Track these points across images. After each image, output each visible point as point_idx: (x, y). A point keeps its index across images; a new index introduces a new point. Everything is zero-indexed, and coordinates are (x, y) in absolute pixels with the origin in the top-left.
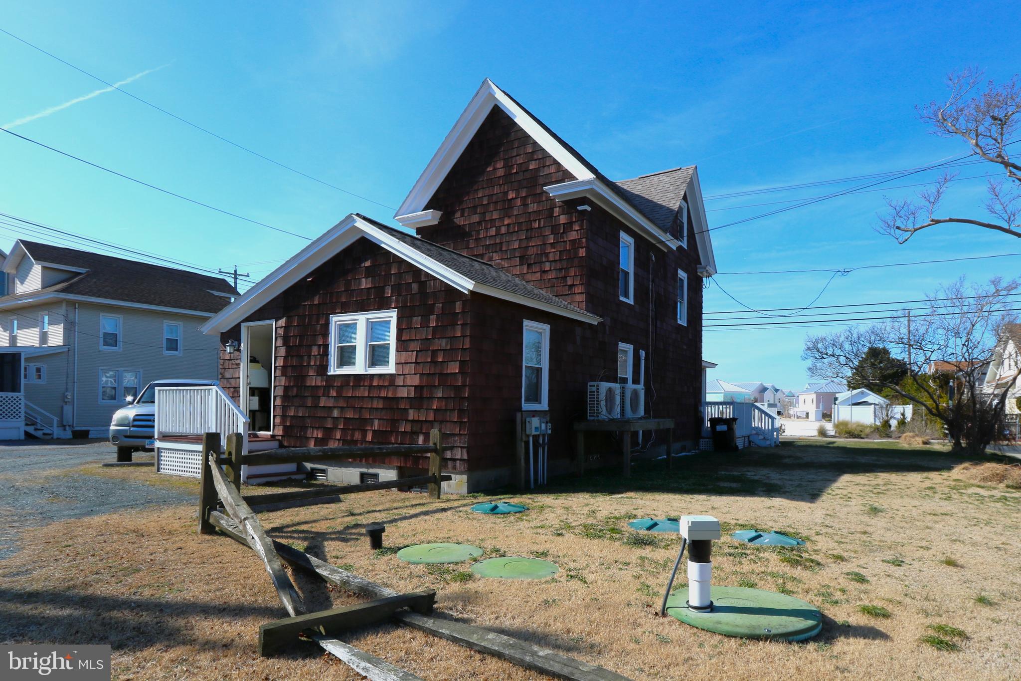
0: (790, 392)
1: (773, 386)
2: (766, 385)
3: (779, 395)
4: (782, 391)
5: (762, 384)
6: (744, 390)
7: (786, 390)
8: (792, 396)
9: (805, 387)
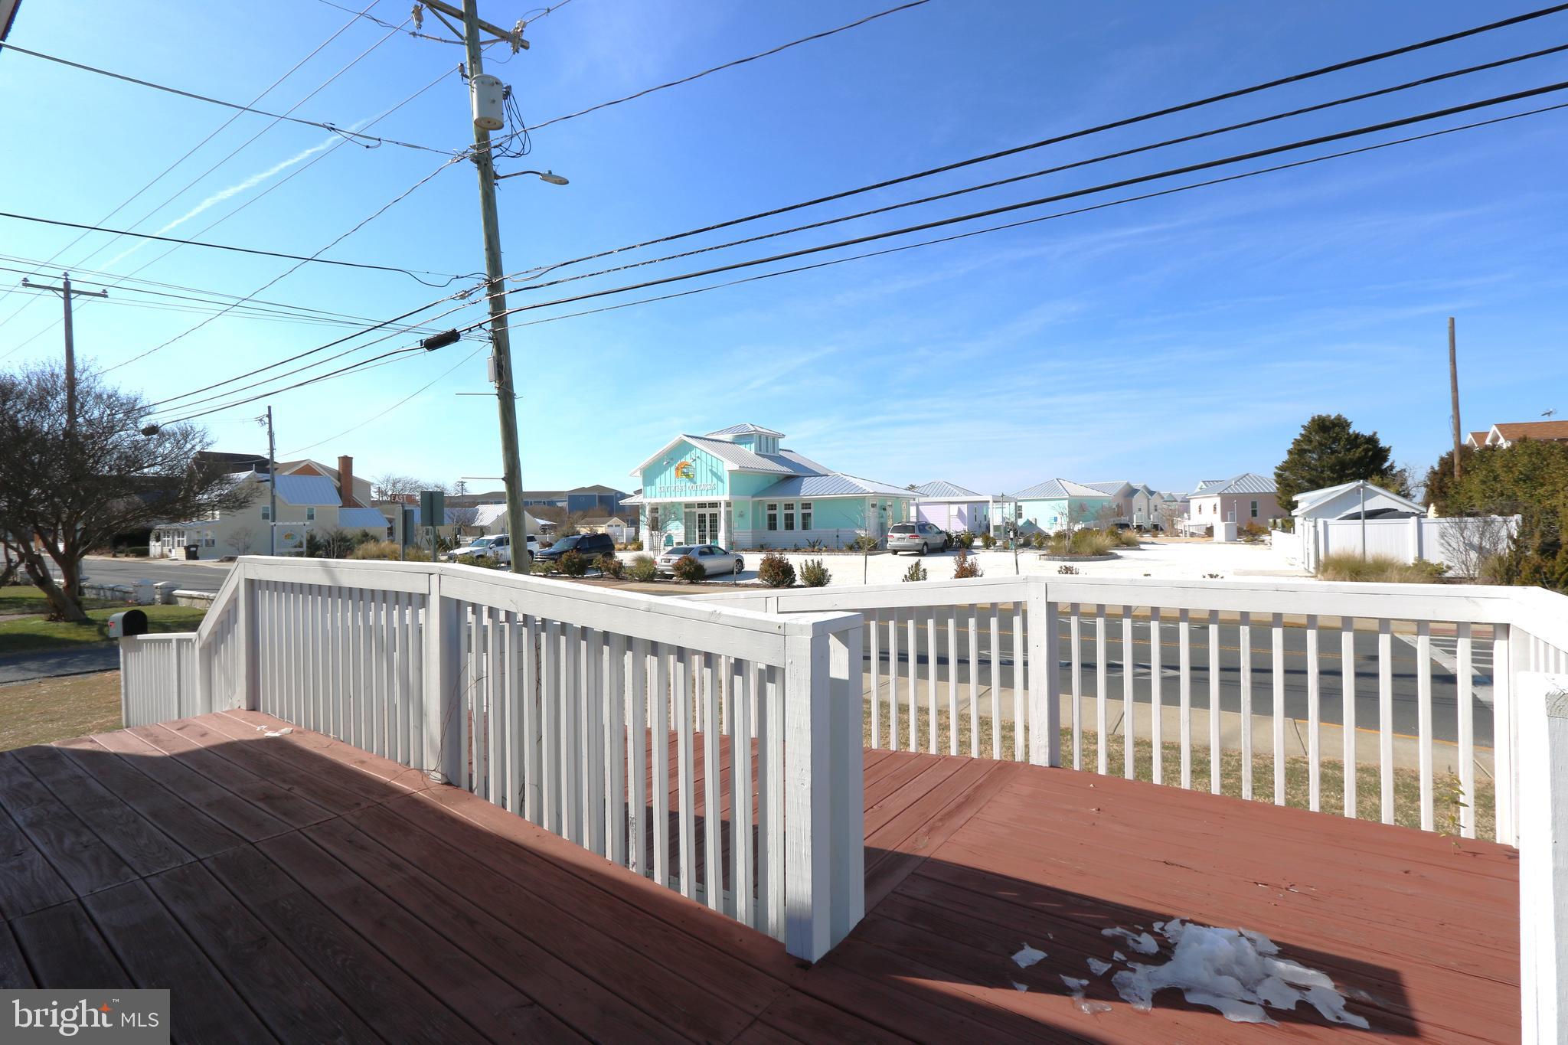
0: (1170, 494)
1: (1145, 487)
2: (1135, 485)
3: (1154, 500)
4: (1159, 494)
5: (1128, 484)
6: (1101, 494)
7: (1165, 492)
8: (1176, 501)
9: (1199, 486)
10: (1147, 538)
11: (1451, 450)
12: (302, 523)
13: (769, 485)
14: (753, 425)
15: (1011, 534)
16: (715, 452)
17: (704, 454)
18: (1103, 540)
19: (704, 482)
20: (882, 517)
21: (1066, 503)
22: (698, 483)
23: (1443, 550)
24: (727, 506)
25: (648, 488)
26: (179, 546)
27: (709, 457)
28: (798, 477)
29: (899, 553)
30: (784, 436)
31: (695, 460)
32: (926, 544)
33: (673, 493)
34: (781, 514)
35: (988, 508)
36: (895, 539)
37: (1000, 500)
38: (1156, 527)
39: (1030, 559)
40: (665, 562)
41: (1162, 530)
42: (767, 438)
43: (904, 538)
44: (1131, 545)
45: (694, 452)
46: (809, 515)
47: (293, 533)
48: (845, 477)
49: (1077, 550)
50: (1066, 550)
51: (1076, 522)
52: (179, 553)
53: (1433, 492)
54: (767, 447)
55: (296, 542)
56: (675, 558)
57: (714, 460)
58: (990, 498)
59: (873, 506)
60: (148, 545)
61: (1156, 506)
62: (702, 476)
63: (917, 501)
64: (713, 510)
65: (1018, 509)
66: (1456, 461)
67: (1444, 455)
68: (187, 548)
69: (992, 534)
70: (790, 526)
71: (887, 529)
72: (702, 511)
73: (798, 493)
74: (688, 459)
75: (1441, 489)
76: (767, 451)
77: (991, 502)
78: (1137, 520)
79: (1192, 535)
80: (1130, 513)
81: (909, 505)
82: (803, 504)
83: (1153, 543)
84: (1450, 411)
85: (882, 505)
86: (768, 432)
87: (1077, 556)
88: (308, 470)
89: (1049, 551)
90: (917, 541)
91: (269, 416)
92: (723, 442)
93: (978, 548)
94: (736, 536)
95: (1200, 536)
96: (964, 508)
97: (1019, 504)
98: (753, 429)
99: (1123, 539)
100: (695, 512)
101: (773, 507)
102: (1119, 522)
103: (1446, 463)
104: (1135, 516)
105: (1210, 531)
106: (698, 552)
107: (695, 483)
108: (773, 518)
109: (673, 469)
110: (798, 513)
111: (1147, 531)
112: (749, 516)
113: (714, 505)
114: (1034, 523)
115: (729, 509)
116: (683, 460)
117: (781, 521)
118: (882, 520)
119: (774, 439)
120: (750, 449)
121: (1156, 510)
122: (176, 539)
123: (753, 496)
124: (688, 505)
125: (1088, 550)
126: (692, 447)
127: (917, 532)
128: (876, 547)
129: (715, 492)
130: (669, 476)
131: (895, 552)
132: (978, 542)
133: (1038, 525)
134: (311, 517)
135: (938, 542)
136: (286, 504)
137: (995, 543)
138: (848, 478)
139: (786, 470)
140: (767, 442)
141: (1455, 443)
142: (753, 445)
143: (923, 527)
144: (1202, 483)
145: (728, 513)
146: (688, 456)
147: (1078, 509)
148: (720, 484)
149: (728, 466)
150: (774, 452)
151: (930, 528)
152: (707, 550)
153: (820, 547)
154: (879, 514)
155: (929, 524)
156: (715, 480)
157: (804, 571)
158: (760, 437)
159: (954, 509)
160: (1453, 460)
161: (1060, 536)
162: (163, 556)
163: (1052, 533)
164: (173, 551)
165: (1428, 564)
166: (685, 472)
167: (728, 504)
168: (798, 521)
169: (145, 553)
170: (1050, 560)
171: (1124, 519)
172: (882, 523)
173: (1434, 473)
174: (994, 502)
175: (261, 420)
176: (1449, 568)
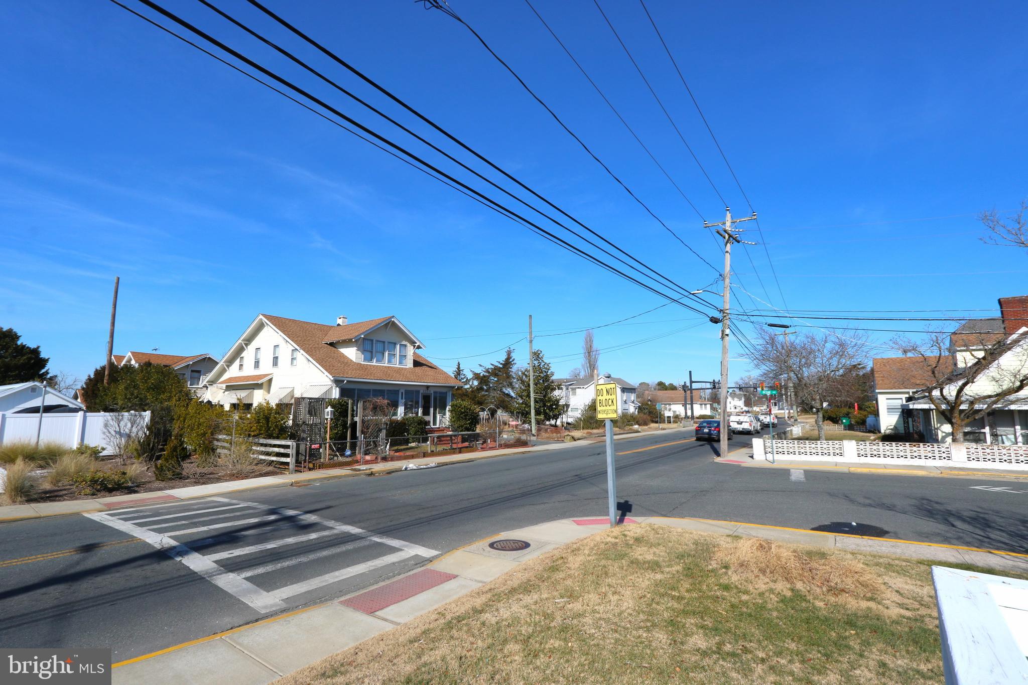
11: (104, 365)
23: (105, 437)
53: (87, 393)
66: (106, 373)
67: (99, 368)
75: (93, 391)
84: (108, 339)
103: (99, 374)
141: (108, 360)
160: (105, 372)
165: (87, 447)
173: (90, 379)
176: (103, 449)
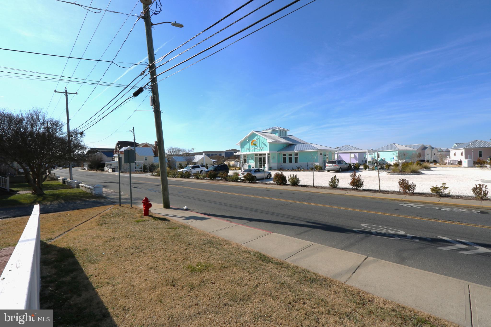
0: (440, 149)
1: (430, 146)
2: (426, 145)
3: (434, 151)
4: (436, 149)
5: (423, 145)
6: (412, 149)
7: (438, 148)
8: (443, 151)
9: (454, 145)
10: (432, 165)
12: (141, 162)
13: (283, 147)
14: (278, 127)
15: (376, 164)
16: (264, 136)
17: (260, 137)
18: (415, 167)
19: (260, 147)
20: (324, 158)
21: (397, 152)
22: (259, 147)
24: (268, 155)
25: (242, 149)
26: (111, 168)
27: (262, 138)
28: (294, 144)
29: (330, 171)
30: (289, 130)
31: (257, 139)
32: (341, 168)
33: (250, 151)
34: (287, 157)
35: (366, 155)
36: (328, 166)
37: (371, 151)
38: (435, 161)
39: (384, 174)
40: (242, 175)
41: (437, 162)
42: (283, 131)
43: (332, 166)
44: (427, 168)
45: (257, 136)
46: (297, 158)
47: (139, 164)
48: (310, 144)
49: (404, 171)
50: (399, 171)
51: (401, 159)
52: (110, 170)
54: (283, 134)
55: (140, 167)
56: (246, 173)
57: (264, 139)
58: (367, 151)
59: (321, 154)
60: (104, 168)
61: (435, 153)
62: (260, 145)
63: (338, 152)
64: (264, 156)
65: (378, 155)
68: (112, 169)
69: (367, 164)
70: (290, 161)
71: (326, 162)
72: (260, 156)
73: (293, 150)
74: (255, 139)
76: (283, 136)
77: (367, 152)
78: (427, 159)
79: (452, 164)
80: (424, 156)
81: (335, 154)
82: (295, 154)
83: (435, 167)
85: (324, 154)
86: (283, 129)
87: (404, 173)
88: (146, 146)
89: (391, 171)
90: (337, 167)
91: (134, 130)
92: (268, 133)
93: (362, 169)
94: (272, 165)
95: (455, 164)
96: (357, 155)
97: (378, 153)
98: (278, 128)
99: (423, 166)
100: (258, 157)
101: (285, 155)
102: (420, 159)
104: (426, 157)
105: (460, 163)
106: (254, 171)
107: (257, 147)
108: (284, 159)
109: (250, 142)
110: (293, 157)
111: (431, 163)
112: (276, 158)
113: (264, 154)
114: (384, 160)
115: (269, 156)
116: (253, 139)
117: (287, 160)
118: (324, 159)
119: (285, 131)
120: (277, 135)
121: (435, 155)
122: (110, 166)
123: (278, 151)
124: (256, 155)
125: (409, 171)
126: (256, 135)
127: (337, 164)
128: (321, 169)
129: (264, 150)
130: (249, 145)
131: (329, 171)
132: (362, 167)
133: (386, 161)
134: (146, 160)
135: (346, 167)
136: (139, 156)
137: (369, 168)
138: (311, 144)
139: (289, 142)
140: (283, 133)
142: (278, 134)
143: (340, 162)
144: (455, 144)
145: (268, 157)
146: (255, 138)
147: (402, 154)
148: (266, 147)
149: (269, 141)
150: (286, 136)
151: (343, 162)
152: (257, 170)
153: (301, 169)
154: (323, 157)
155: (342, 161)
156: (264, 146)
157: (290, 179)
158: (280, 131)
159: (352, 155)
161: (396, 165)
162: (107, 171)
163: (392, 163)
164: (109, 170)
166: (255, 144)
167: (269, 154)
168: (293, 160)
169: (103, 170)
170: (392, 174)
171: (422, 158)
172: (324, 160)
174: (368, 152)
175: (131, 131)
